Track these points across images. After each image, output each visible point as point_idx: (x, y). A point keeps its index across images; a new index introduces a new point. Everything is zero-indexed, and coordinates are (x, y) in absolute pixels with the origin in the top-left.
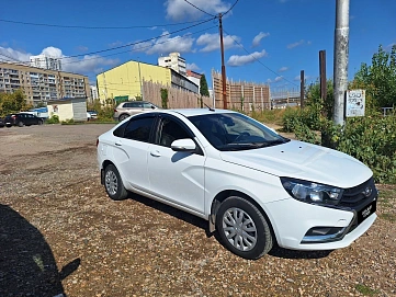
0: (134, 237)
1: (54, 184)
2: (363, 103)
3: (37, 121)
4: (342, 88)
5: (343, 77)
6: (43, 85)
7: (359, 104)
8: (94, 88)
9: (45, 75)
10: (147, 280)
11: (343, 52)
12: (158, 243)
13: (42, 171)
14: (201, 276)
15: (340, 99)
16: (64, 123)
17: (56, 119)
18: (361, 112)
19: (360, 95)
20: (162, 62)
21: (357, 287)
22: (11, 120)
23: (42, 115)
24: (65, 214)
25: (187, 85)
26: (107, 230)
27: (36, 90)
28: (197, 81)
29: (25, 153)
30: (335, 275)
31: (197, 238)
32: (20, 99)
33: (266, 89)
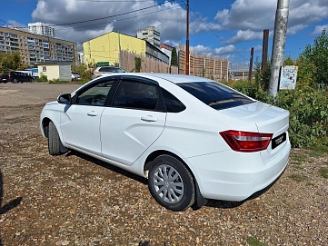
0: (71, 183)
1: (22, 133)
2: (295, 78)
3: (29, 79)
4: (278, 64)
5: (280, 54)
6: (38, 49)
7: (291, 78)
8: (81, 54)
9: (40, 41)
10: (67, 222)
11: (281, 31)
12: (89, 190)
13: (17, 121)
14: (116, 222)
15: (276, 73)
16: (51, 82)
17: (45, 78)
18: (293, 86)
19: (293, 71)
20: (140, 35)
21: (249, 239)
22: (6, 77)
23: (35, 75)
24: (20, 159)
25: (159, 55)
26: (50, 175)
27: (32, 53)
28: (169, 53)
29: (8, 105)
30: (233, 227)
31: (126, 187)
32: (17, 59)
33: (225, 63)
